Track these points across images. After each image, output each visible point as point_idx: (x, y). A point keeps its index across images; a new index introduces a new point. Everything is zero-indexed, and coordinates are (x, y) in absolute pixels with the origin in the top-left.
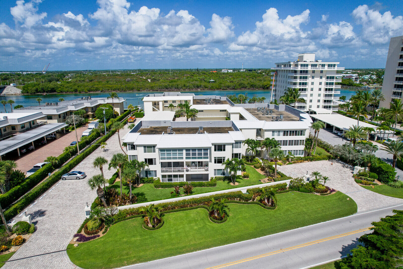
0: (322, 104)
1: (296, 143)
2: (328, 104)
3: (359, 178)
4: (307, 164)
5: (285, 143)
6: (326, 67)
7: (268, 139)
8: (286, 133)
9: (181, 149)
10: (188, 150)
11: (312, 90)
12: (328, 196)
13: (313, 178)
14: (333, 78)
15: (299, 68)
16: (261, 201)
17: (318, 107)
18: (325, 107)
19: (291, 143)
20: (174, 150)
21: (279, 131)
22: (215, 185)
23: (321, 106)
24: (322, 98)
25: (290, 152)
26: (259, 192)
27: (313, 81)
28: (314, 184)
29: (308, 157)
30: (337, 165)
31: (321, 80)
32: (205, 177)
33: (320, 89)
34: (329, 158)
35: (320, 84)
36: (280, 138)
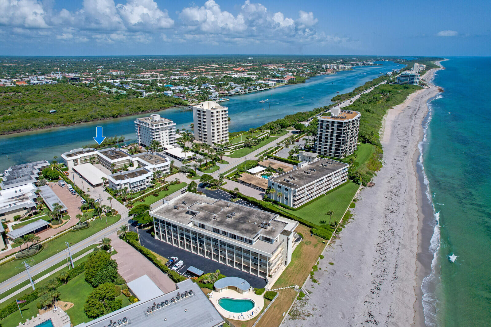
0: (168, 142)
1: (167, 170)
2: (172, 142)
3: (188, 177)
4: (172, 176)
5: (163, 171)
6: (167, 124)
7: (157, 171)
8: (163, 167)
9: (137, 182)
10: (139, 181)
11: (163, 136)
12: (180, 184)
13: (175, 180)
14: (171, 129)
15: (154, 128)
16: (165, 189)
17: (167, 144)
18: (171, 144)
19: (165, 170)
20: (135, 182)
21: (160, 167)
22: (149, 190)
23: (168, 144)
24: (168, 140)
25: (165, 173)
26: (162, 188)
27: (162, 132)
28: (176, 182)
29: (172, 173)
30: (182, 174)
31: (166, 131)
32: (145, 188)
33: (166, 135)
34: (178, 172)
35: (166, 133)
36: (162, 169)
